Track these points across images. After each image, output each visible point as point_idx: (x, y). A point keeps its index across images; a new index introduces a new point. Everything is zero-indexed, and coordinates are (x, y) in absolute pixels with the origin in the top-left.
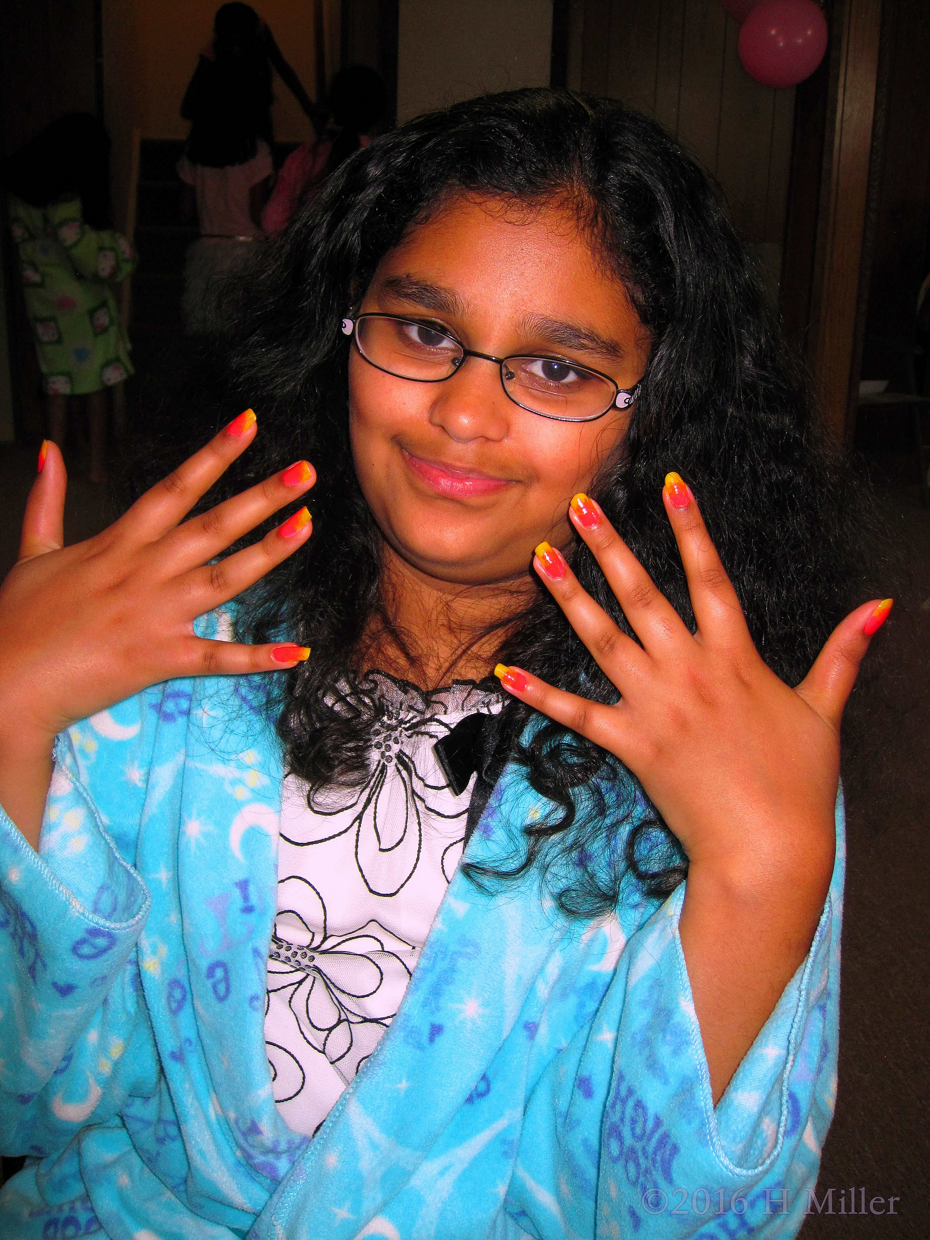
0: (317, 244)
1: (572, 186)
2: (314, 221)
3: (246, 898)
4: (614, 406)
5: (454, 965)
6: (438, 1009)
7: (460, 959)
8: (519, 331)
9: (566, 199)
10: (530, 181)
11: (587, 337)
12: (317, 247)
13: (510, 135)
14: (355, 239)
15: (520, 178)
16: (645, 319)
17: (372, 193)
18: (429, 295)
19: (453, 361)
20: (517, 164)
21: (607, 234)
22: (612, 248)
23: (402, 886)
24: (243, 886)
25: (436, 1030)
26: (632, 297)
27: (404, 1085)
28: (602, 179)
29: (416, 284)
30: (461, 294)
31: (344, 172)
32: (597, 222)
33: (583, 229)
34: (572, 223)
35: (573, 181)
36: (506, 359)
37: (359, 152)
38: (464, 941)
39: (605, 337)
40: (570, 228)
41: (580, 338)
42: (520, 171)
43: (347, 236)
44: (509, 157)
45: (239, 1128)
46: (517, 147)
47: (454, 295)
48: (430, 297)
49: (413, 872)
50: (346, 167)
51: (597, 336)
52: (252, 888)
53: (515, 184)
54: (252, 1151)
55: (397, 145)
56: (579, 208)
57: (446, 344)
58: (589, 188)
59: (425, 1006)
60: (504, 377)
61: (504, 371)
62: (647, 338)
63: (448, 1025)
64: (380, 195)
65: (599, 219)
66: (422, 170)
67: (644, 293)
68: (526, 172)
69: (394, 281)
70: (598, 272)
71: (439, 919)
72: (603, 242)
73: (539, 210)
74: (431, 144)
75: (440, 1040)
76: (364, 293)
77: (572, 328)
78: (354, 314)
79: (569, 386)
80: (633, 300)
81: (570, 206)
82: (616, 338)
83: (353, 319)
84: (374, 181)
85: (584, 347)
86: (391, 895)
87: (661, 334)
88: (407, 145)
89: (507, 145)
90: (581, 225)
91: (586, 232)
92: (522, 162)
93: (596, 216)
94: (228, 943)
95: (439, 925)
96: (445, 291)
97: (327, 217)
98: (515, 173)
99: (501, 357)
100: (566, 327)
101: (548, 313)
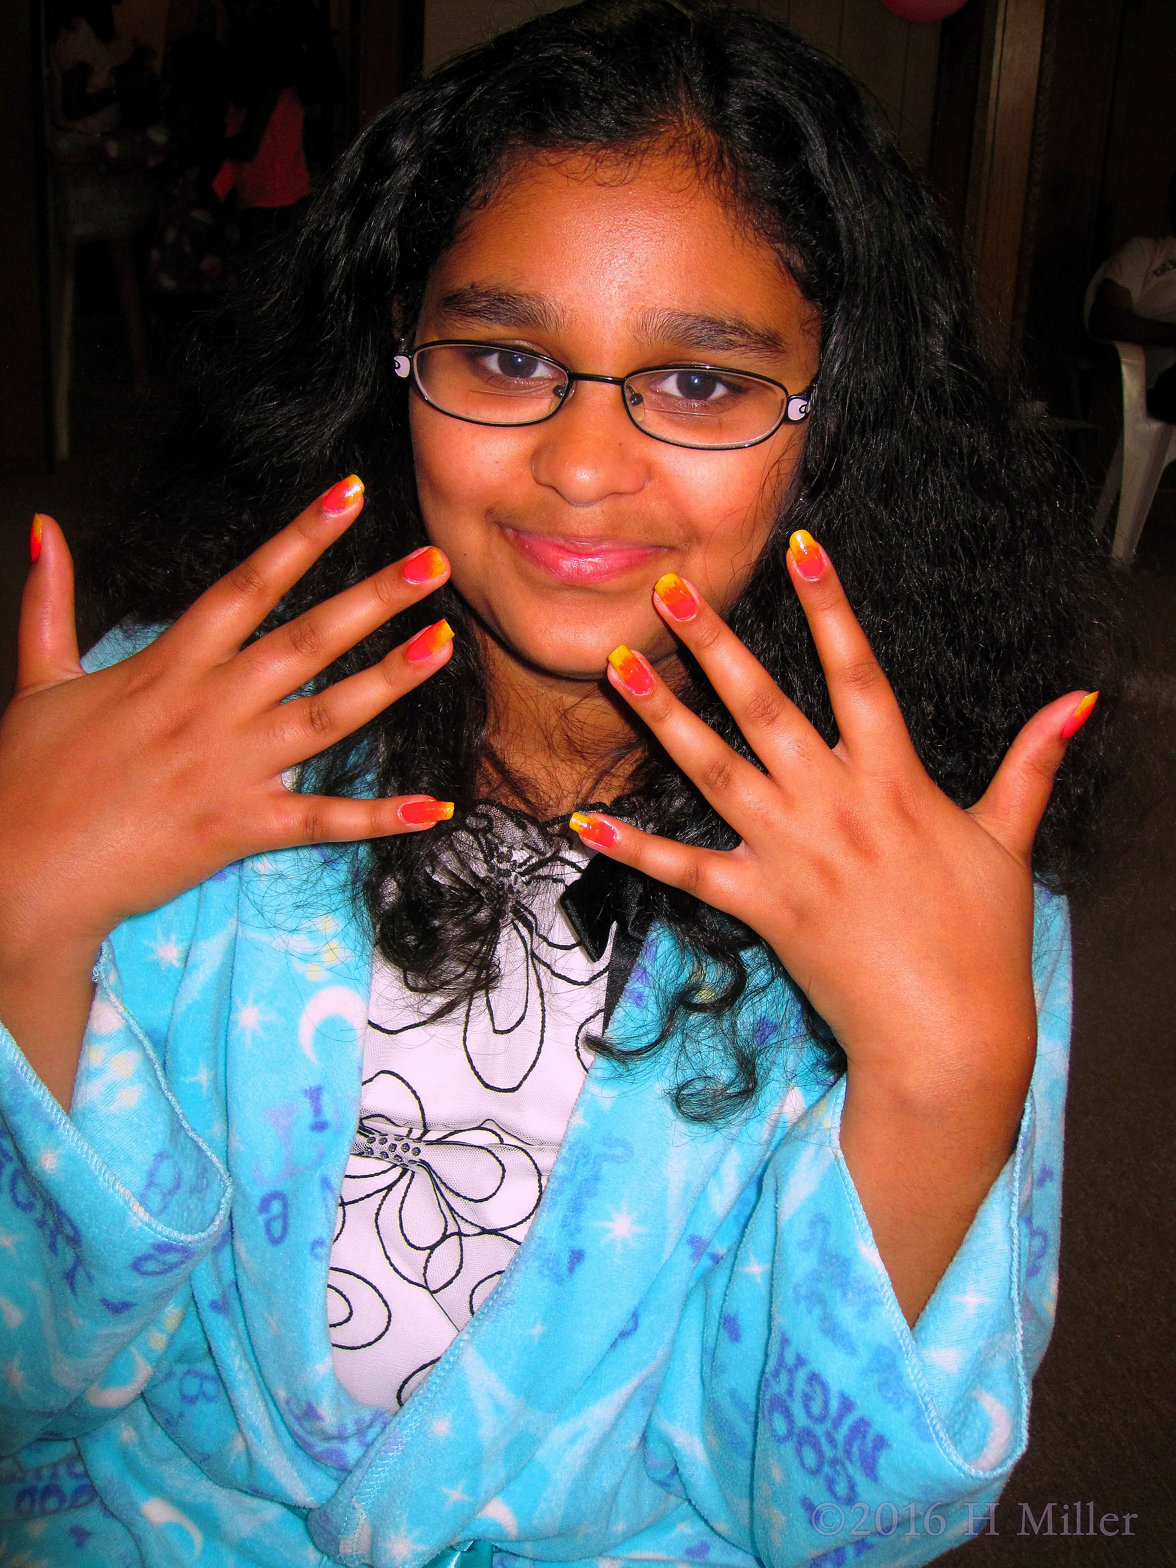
0: (337, 256)
1: (681, 121)
2: (327, 224)
3: (317, 1110)
4: (786, 420)
5: (598, 1172)
6: (578, 1230)
7: (606, 1163)
8: (639, 337)
9: (676, 140)
10: (620, 122)
11: (734, 330)
12: (337, 261)
13: (582, 62)
14: (390, 241)
15: (607, 120)
16: (809, 292)
17: (406, 175)
18: (507, 307)
19: (556, 391)
20: (601, 102)
21: (740, 180)
22: (750, 199)
23: (525, 1077)
24: (315, 1095)
25: (577, 1257)
26: (787, 265)
27: (538, 1329)
28: (721, 104)
29: (486, 294)
30: (551, 299)
31: (360, 149)
32: (724, 165)
33: (706, 179)
34: (690, 172)
35: (682, 115)
36: (628, 377)
37: (376, 122)
38: (610, 1141)
39: (759, 328)
40: (688, 179)
41: (725, 332)
42: (605, 110)
43: (378, 238)
44: (587, 95)
45: (291, 1410)
46: (596, 78)
47: (538, 303)
48: (509, 310)
49: (537, 1058)
50: (362, 144)
51: (746, 326)
52: (326, 1098)
53: (601, 128)
54: (310, 1439)
55: (431, 103)
56: (695, 151)
57: (541, 371)
58: (705, 120)
59: (565, 1226)
60: (628, 403)
61: (628, 395)
62: (815, 320)
63: (590, 1252)
64: (417, 176)
65: (727, 160)
66: (469, 132)
67: (801, 256)
68: (616, 111)
69: (455, 296)
70: (737, 237)
71: (580, 1113)
72: (736, 191)
73: (641, 161)
74: (476, 94)
75: (582, 1269)
76: (415, 317)
77: (711, 321)
78: (408, 348)
79: (717, 402)
80: (791, 270)
81: (683, 148)
82: (773, 327)
83: (409, 353)
84: (405, 159)
85: (731, 345)
86: (513, 1090)
87: (832, 311)
88: (443, 102)
89: (583, 77)
90: (703, 172)
91: (711, 183)
92: (606, 99)
93: (721, 158)
94: (292, 1170)
95: (579, 1120)
96: (529, 298)
97: (346, 217)
98: (600, 115)
99: (620, 375)
100: (704, 321)
101: (676, 305)
